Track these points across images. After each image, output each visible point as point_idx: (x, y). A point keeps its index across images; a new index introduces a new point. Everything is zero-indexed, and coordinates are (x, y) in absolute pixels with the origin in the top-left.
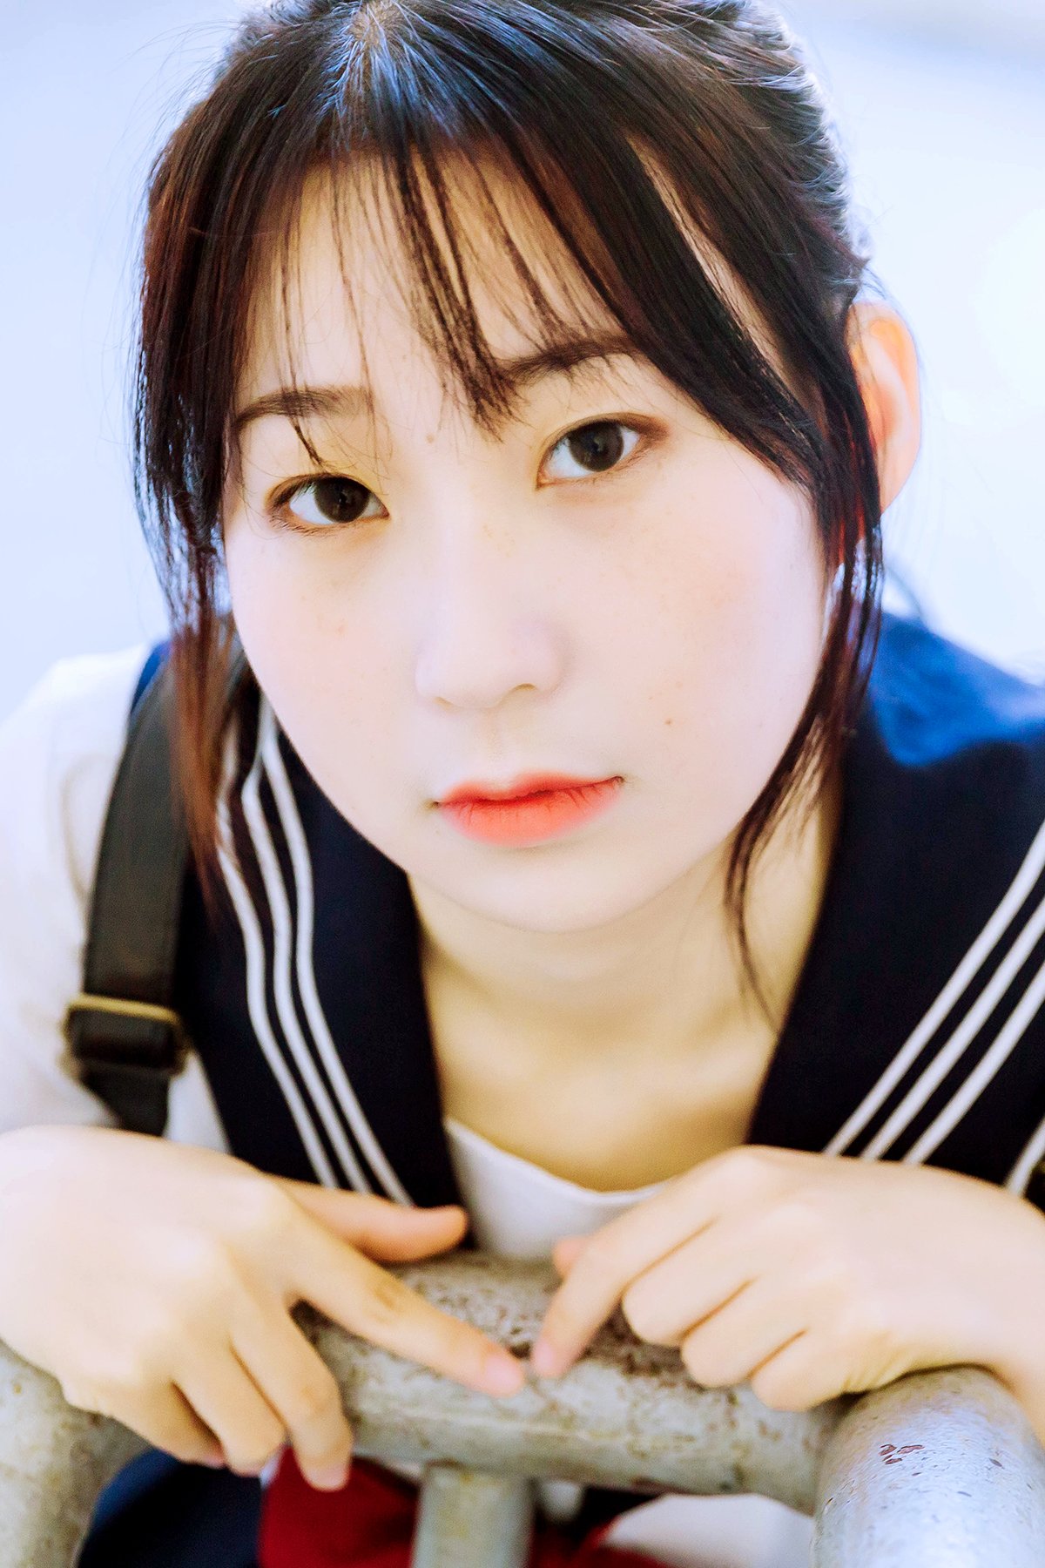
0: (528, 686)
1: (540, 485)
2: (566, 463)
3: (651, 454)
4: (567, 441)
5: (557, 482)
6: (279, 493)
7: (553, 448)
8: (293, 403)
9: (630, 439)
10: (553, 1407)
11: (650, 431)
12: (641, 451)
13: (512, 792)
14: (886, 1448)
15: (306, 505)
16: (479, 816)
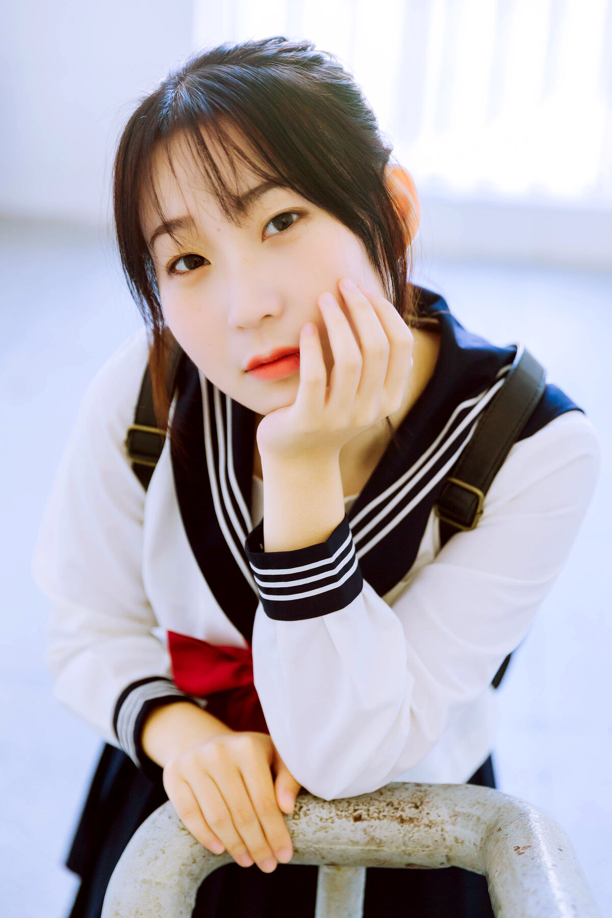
0: (268, 316)
1: (263, 240)
2: (272, 229)
3: (303, 221)
4: (271, 223)
5: (270, 236)
6: (170, 265)
7: (267, 226)
8: (168, 227)
9: (295, 217)
10: (373, 839)
11: (302, 214)
12: (299, 219)
13: (271, 357)
14: (516, 848)
15: (181, 266)
16: (261, 372)
